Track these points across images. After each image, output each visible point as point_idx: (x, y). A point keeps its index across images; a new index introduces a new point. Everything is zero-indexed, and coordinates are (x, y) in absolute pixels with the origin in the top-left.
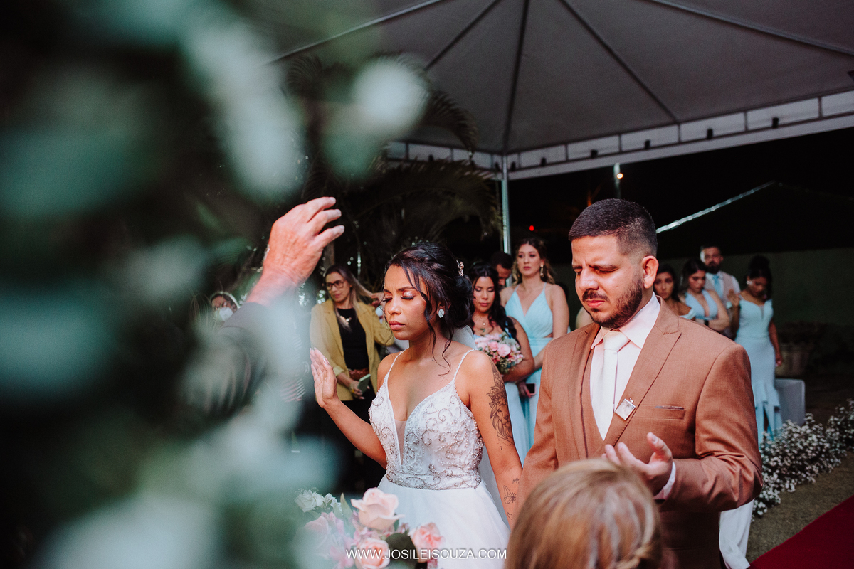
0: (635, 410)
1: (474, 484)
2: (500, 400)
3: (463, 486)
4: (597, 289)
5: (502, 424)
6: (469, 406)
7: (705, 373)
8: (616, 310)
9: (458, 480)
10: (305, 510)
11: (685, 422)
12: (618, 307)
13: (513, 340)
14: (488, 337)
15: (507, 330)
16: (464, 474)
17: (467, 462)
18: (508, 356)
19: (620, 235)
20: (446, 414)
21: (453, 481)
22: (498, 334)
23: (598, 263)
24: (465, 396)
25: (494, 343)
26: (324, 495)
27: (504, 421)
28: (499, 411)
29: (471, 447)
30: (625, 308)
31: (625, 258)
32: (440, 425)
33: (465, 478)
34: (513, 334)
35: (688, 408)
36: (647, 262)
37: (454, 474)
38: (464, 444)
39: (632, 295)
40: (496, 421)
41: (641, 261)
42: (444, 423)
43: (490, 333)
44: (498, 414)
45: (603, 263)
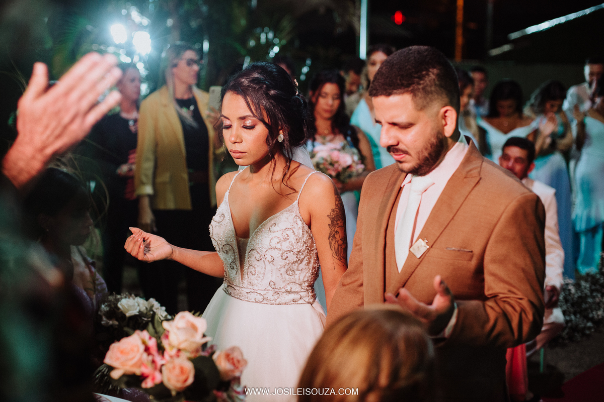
0: (428, 250)
1: (311, 301)
2: (339, 222)
3: (300, 302)
4: (398, 144)
5: (338, 245)
6: (310, 226)
7: (496, 220)
8: (418, 162)
9: (297, 297)
10: (128, 315)
11: (474, 263)
12: (419, 159)
13: (355, 150)
14: (330, 146)
15: (349, 139)
16: (303, 290)
17: (306, 279)
18: (349, 167)
19: (414, 93)
20: (290, 233)
21: (292, 296)
22: (339, 142)
23: (396, 120)
24: (306, 218)
25: (336, 153)
26: (147, 300)
27: (340, 242)
28: (337, 232)
29: (311, 265)
30: (426, 159)
31: (422, 114)
32: (284, 243)
33: (303, 294)
34: (355, 143)
35: (477, 250)
36: (446, 112)
37: (293, 290)
38: (305, 262)
39: (431, 147)
40: (333, 242)
41: (438, 112)
42: (288, 241)
43: (331, 141)
44: (336, 236)
45: (402, 119)
